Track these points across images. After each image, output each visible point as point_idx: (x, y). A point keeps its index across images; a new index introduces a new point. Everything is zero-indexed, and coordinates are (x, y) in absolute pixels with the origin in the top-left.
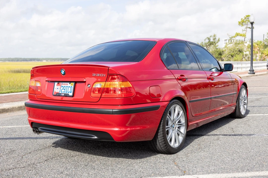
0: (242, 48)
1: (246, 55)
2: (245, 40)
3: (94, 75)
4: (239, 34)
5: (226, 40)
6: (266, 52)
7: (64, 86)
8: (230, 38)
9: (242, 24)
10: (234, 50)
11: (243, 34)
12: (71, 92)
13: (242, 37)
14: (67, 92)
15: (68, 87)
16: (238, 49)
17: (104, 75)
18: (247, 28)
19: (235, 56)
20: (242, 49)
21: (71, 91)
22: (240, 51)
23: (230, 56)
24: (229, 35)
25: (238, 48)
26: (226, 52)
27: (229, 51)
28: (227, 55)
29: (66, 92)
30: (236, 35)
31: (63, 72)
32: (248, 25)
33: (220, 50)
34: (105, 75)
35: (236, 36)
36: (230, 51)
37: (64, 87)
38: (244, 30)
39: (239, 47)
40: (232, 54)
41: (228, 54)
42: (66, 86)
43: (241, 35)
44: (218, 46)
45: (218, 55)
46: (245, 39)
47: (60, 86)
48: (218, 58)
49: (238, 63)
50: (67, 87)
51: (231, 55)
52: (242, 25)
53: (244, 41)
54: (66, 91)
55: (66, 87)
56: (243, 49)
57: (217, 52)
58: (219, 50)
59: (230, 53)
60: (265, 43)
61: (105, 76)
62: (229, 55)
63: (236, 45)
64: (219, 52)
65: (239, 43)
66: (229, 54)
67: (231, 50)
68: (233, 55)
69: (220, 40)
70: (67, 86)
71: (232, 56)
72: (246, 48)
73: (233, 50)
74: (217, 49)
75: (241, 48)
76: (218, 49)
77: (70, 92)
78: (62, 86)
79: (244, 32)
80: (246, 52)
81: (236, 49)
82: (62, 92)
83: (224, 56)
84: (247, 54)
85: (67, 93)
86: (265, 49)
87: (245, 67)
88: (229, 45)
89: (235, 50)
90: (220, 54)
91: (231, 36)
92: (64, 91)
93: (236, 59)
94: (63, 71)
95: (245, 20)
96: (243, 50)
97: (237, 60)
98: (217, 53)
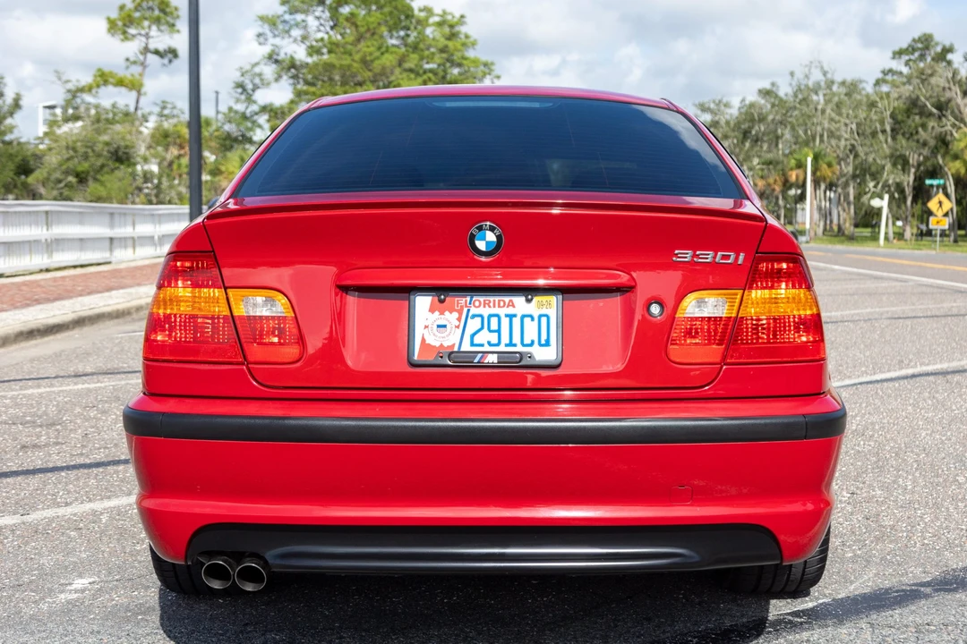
0: (128, 143)
1: (147, 177)
2: (140, 105)
3: (685, 255)
4: (112, 74)
5: (52, 107)
6: (235, 167)
7: (486, 312)
8: (69, 91)
9: (125, 33)
10: (89, 150)
11: (129, 77)
12: (547, 344)
13: (123, 90)
14: (517, 339)
15: (516, 321)
16: (107, 144)
17: (737, 259)
18: (146, 50)
19: (96, 180)
20: (127, 147)
21: (544, 337)
22: (121, 157)
23: (72, 179)
24: (64, 78)
25: (106, 138)
26: (53, 160)
27: (64, 151)
28: (55, 170)
29: (511, 344)
30: (99, 79)
31: (486, 239)
32: (151, 41)
33: (22, 149)
34: (742, 256)
35: (98, 86)
36: (71, 153)
37: (490, 316)
38: (135, 63)
39: (116, 137)
40: (80, 169)
41: (61, 165)
42: (502, 312)
43: (120, 83)
44: (11, 132)
45: (11, 174)
46: (137, 102)
47: (456, 315)
48: (15, 186)
49: (112, 214)
50: (511, 317)
51: (77, 175)
52: (122, 37)
53: (136, 109)
54: (505, 339)
55: (505, 322)
56: (133, 147)
57: (11, 157)
58: (18, 152)
59: (70, 164)
60: (227, 127)
61: (740, 262)
62: (67, 173)
63: (96, 126)
64: (20, 158)
65: (113, 119)
66: (64, 167)
67: (74, 149)
68: (83, 175)
69: (21, 103)
70: (510, 311)
71: (82, 179)
72: (144, 141)
73: (83, 150)
74: (10, 143)
75: (122, 144)
76: (15, 143)
77: (541, 345)
78: (474, 316)
79: (136, 70)
80: (146, 160)
81: (99, 147)
82: (482, 345)
83: (41, 178)
84: (151, 173)
85: (519, 348)
86: (229, 154)
87: (152, 237)
88: (66, 128)
89: (93, 151)
90: (25, 169)
91: (76, 84)
92: (494, 338)
93: (104, 193)
94: (491, 237)
95: (137, 15)
96: (132, 150)
97: (108, 199)
98: (10, 163)
